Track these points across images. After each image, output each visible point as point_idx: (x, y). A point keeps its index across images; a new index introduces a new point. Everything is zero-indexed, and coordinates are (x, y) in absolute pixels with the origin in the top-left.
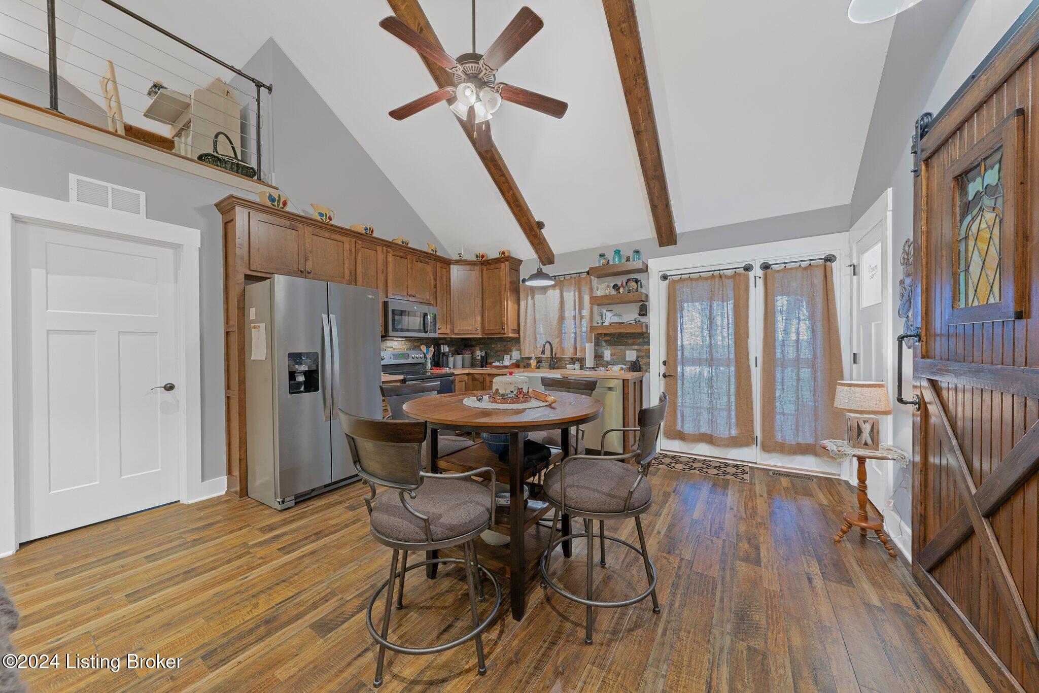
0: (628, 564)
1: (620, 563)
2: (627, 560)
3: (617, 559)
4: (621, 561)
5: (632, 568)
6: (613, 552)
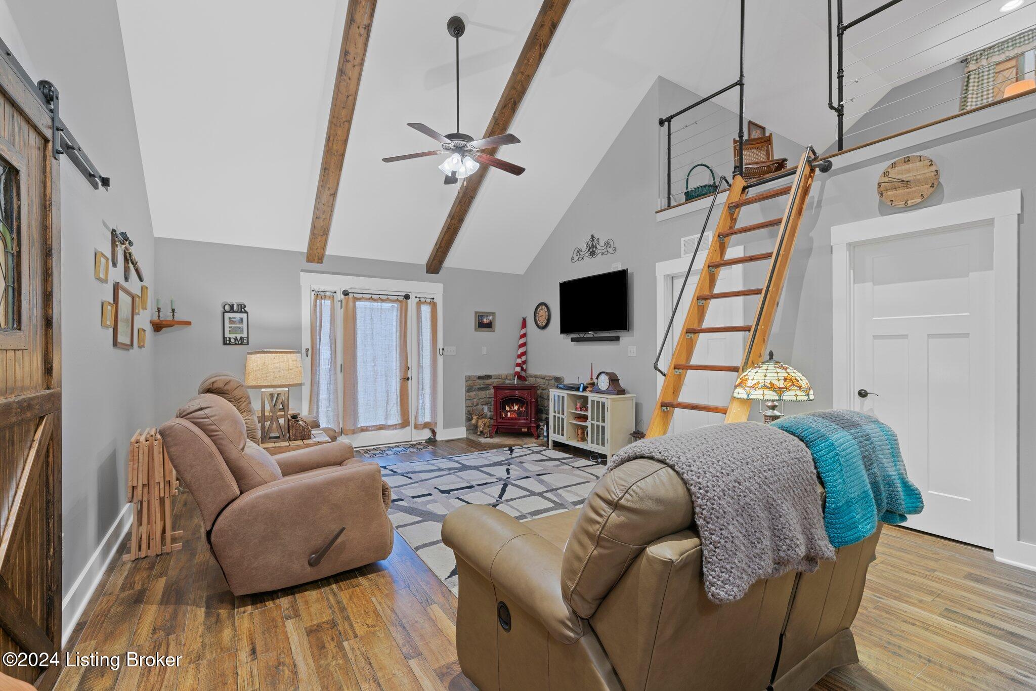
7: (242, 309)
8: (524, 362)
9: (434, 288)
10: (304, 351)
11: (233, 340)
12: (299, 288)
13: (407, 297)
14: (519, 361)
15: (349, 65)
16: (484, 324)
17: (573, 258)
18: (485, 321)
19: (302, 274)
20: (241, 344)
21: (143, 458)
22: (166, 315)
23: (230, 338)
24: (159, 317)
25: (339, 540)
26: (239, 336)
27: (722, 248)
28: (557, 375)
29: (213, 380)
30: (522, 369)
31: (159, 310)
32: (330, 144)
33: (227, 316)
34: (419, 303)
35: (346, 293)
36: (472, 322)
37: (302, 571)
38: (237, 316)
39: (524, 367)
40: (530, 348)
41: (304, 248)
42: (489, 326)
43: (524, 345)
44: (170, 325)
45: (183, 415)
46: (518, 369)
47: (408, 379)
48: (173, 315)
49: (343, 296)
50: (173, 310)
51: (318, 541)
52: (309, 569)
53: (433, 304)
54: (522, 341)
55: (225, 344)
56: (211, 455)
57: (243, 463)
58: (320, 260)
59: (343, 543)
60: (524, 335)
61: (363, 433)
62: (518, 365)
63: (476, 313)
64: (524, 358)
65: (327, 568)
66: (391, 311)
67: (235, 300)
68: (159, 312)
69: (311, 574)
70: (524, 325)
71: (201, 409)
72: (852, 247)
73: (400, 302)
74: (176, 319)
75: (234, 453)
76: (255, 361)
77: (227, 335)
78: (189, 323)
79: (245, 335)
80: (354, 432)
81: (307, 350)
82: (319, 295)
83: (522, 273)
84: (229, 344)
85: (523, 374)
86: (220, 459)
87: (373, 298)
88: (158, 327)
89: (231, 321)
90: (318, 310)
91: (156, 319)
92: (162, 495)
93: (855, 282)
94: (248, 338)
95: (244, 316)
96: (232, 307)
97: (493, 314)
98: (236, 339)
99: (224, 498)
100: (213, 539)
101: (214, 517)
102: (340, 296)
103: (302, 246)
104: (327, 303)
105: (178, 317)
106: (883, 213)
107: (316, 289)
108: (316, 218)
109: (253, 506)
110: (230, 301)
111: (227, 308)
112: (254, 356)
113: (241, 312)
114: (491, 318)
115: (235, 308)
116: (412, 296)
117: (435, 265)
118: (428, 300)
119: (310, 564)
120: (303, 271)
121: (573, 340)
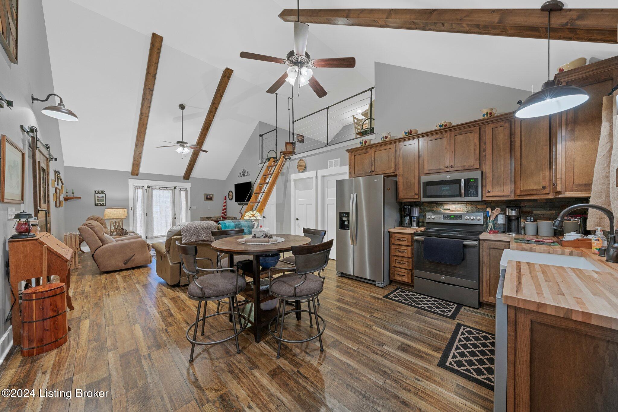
0: (231, 366)
1: (235, 362)
2: (234, 367)
3: (239, 362)
4: (236, 363)
5: (226, 366)
6: (247, 363)
7: (103, 192)
8: (225, 212)
9: (187, 185)
10: (130, 208)
11: (99, 204)
12: (128, 185)
13: (175, 188)
14: (223, 212)
15: (143, 117)
16: (208, 198)
17: (239, 176)
18: (209, 197)
19: (129, 180)
20: (103, 205)
21: (69, 239)
22: (70, 195)
23: (98, 204)
24: (67, 196)
25: (133, 258)
26: (102, 203)
27: (265, 179)
28: (235, 216)
29: (92, 217)
30: (224, 215)
31: (67, 193)
32: (138, 137)
33: (97, 195)
34: (181, 190)
35: (148, 187)
36: (203, 197)
37: (121, 265)
38: (101, 195)
39: (225, 214)
40: (228, 207)
41: (130, 170)
42: (211, 199)
43: (225, 206)
44: (71, 199)
45: (84, 225)
46: (223, 215)
47: (176, 218)
48: (73, 195)
49: (147, 188)
50: (73, 193)
51: (127, 258)
52: (124, 265)
53: (186, 190)
54: (224, 204)
55: (96, 205)
56: (93, 235)
57: (103, 238)
58: (137, 175)
59: (135, 259)
60: (226, 202)
61: (156, 239)
62: (222, 213)
63: (205, 194)
64: (225, 211)
65: (129, 265)
66: (168, 194)
67: (100, 189)
68: (67, 194)
69: (124, 267)
70: (225, 198)
71: (90, 223)
72: (295, 181)
73: (172, 190)
74: (74, 196)
75: (100, 235)
76: (108, 211)
77: (97, 202)
78: (80, 198)
79: (104, 202)
80: (152, 238)
81: (132, 208)
82: (137, 187)
83: (225, 179)
84: (98, 206)
85: (225, 216)
86: (96, 236)
87: (160, 188)
88: (66, 199)
89: (98, 197)
90: (136, 193)
91: (66, 196)
92: (75, 251)
93: (296, 190)
94: (106, 203)
95: (104, 195)
96: (99, 192)
97: (212, 195)
98: (100, 204)
99: (97, 246)
100: (94, 256)
101: (94, 251)
102: (146, 188)
103: (129, 169)
104: (140, 191)
105: (75, 196)
106: (299, 173)
107: (136, 185)
108: (134, 161)
109: (106, 248)
110: (98, 190)
111: (96, 192)
112: (107, 210)
113: (103, 194)
114: (211, 196)
115: (100, 192)
116: (177, 188)
117: (187, 176)
118: (185, 190)
119: (124, 264)
120: (129, 179)
121: (238, 204)
